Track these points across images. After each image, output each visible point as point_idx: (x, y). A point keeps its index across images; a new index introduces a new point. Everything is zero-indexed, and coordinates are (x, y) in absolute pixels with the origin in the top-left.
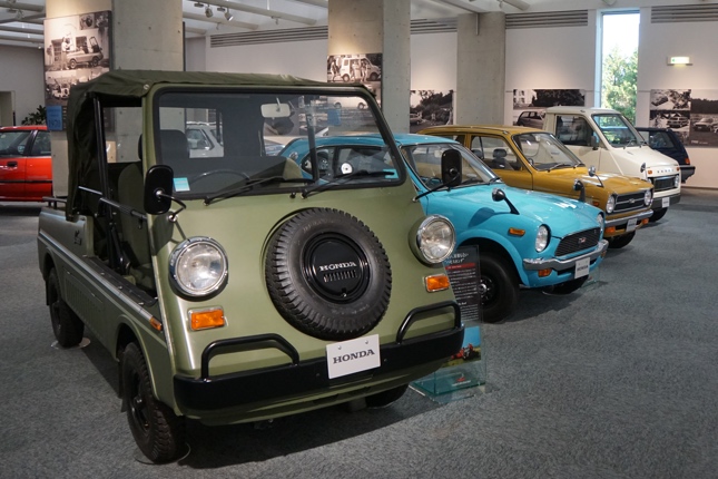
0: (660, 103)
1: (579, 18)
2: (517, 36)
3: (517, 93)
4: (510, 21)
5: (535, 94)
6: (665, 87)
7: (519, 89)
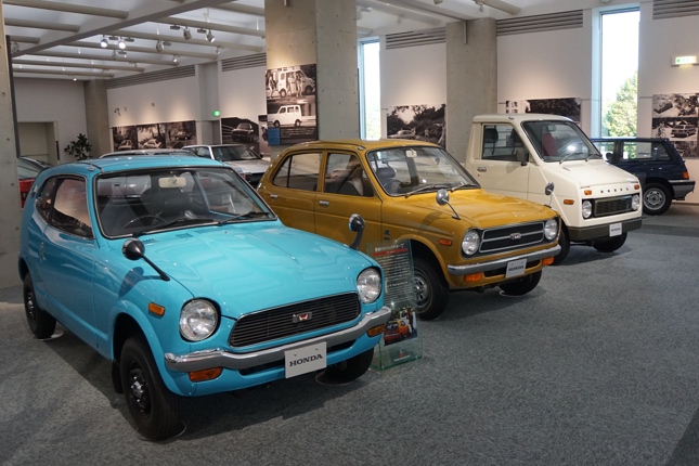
0: (664, 110)
1: (573, 19)
2: (508, 42)
3: (510, 104)
4: (501, 27)
5: (528, 104)
6: (669, 92)
7: (512, 100)
